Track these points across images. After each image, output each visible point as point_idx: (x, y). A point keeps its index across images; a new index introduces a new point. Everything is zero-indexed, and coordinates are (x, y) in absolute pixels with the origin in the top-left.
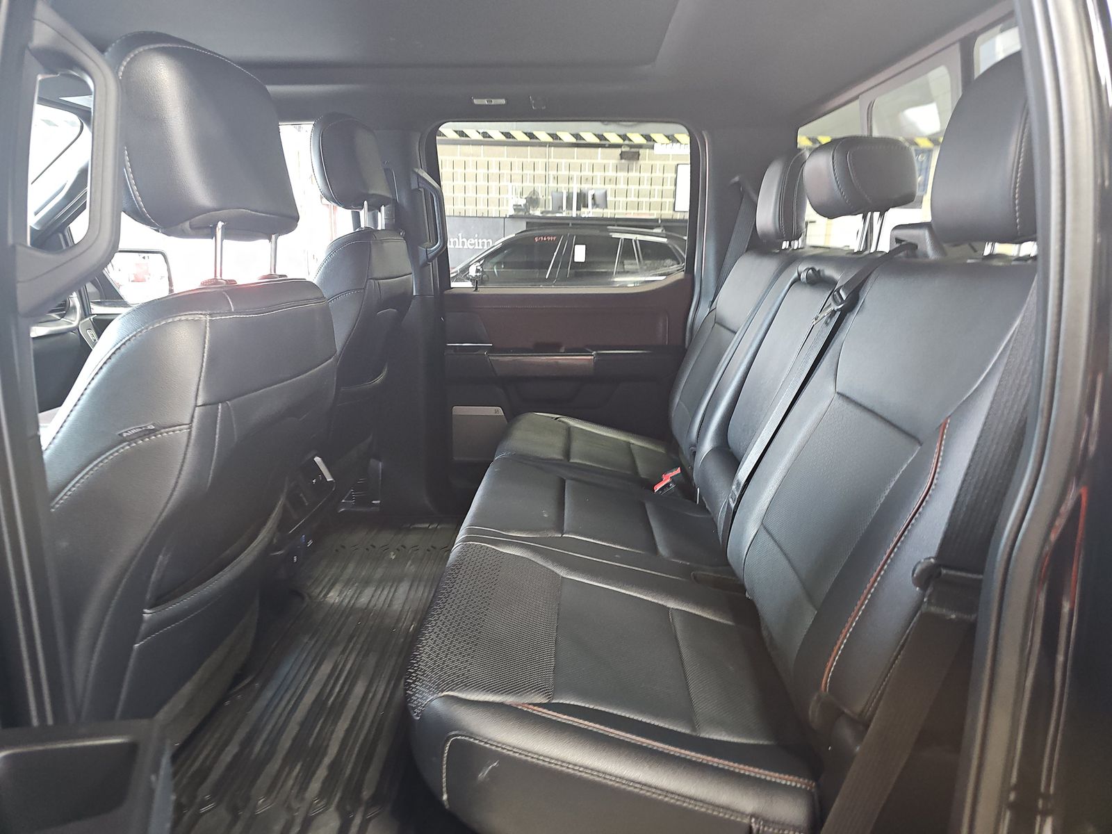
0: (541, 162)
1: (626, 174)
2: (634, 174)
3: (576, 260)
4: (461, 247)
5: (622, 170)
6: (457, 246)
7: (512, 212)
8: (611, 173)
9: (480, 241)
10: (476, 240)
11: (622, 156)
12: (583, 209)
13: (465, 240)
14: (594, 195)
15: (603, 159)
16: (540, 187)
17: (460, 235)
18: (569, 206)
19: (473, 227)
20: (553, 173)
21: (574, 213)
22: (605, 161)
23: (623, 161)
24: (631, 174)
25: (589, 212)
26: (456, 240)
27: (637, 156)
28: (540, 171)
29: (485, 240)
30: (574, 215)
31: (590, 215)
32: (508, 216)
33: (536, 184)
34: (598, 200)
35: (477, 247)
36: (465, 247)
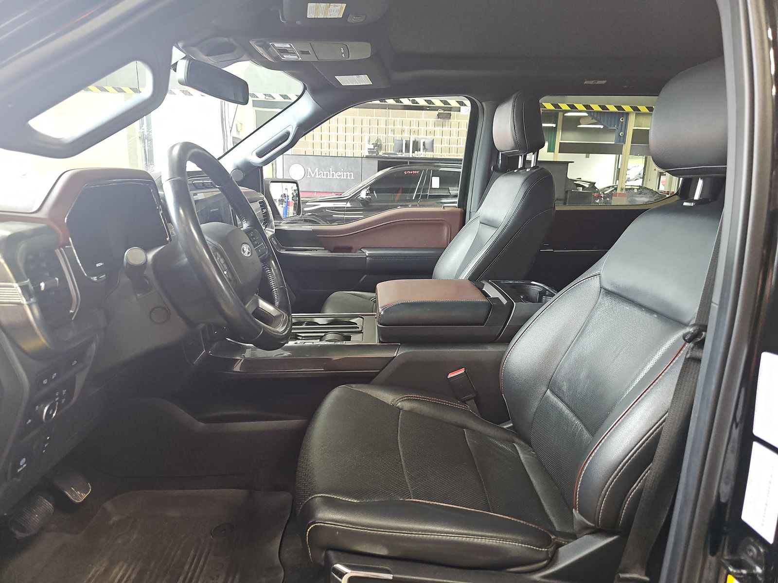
0: (382, 120)
1: (441, 128)
2: (446, 129)
3: (433, 187)
4: (331, 177)
5: (438, 125)
6: (329, 177)
7: (367, 154)
8: (431, 128)
9: (345, 173)
10: (342, 173)
11: (439, 116)
12: (416, 152)
13: (334, 173)
14: (424, 142)
15: (425, 118)
16: (382, 136)
17: (331, 169)
18: (407, 150)
19: (340, 164)
20: (391, 127)
21: (411, 155)
22: (427, 119)
23: (439, 119)
24: (444, 128)
25: (421, 154)
26: (329, 173)
27: (449, 116)
28: (382, 125)
29: (348, 173)
30: (411, 156)
31: (422, 156)
32: (365, 156)
33: (379, 135)
34: (427, 146)
35: (342, 178)
36: (335, 177)
